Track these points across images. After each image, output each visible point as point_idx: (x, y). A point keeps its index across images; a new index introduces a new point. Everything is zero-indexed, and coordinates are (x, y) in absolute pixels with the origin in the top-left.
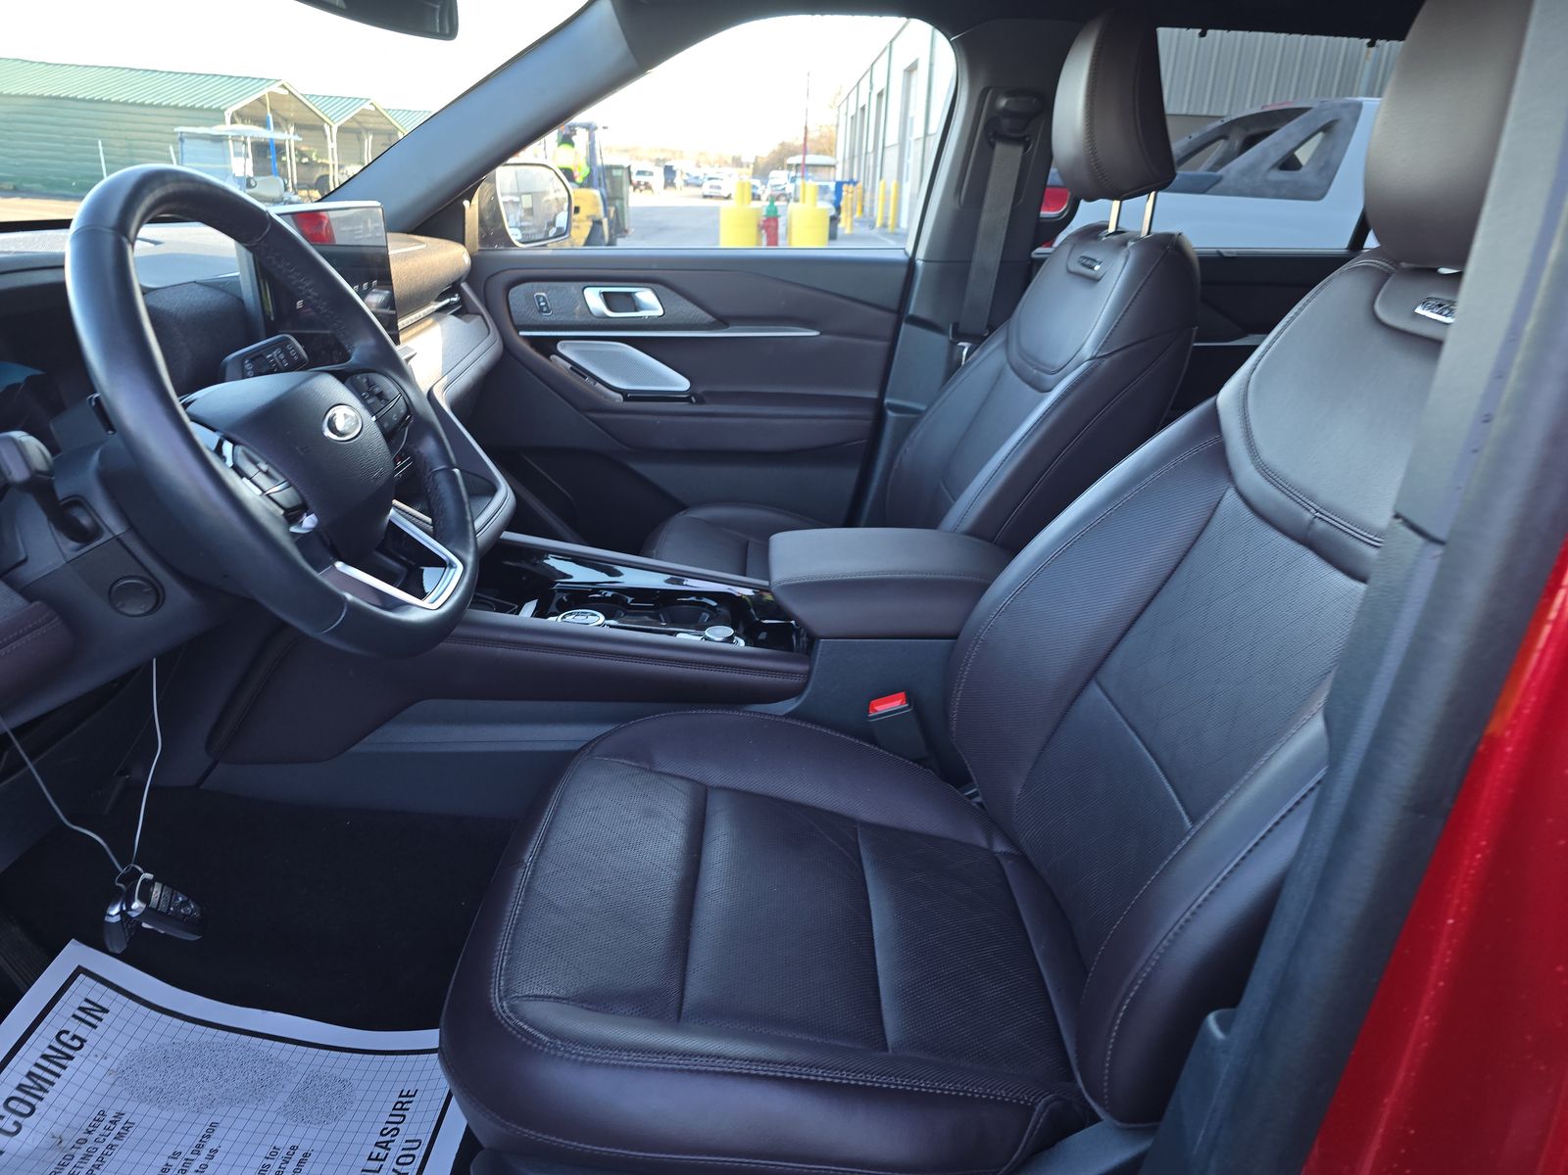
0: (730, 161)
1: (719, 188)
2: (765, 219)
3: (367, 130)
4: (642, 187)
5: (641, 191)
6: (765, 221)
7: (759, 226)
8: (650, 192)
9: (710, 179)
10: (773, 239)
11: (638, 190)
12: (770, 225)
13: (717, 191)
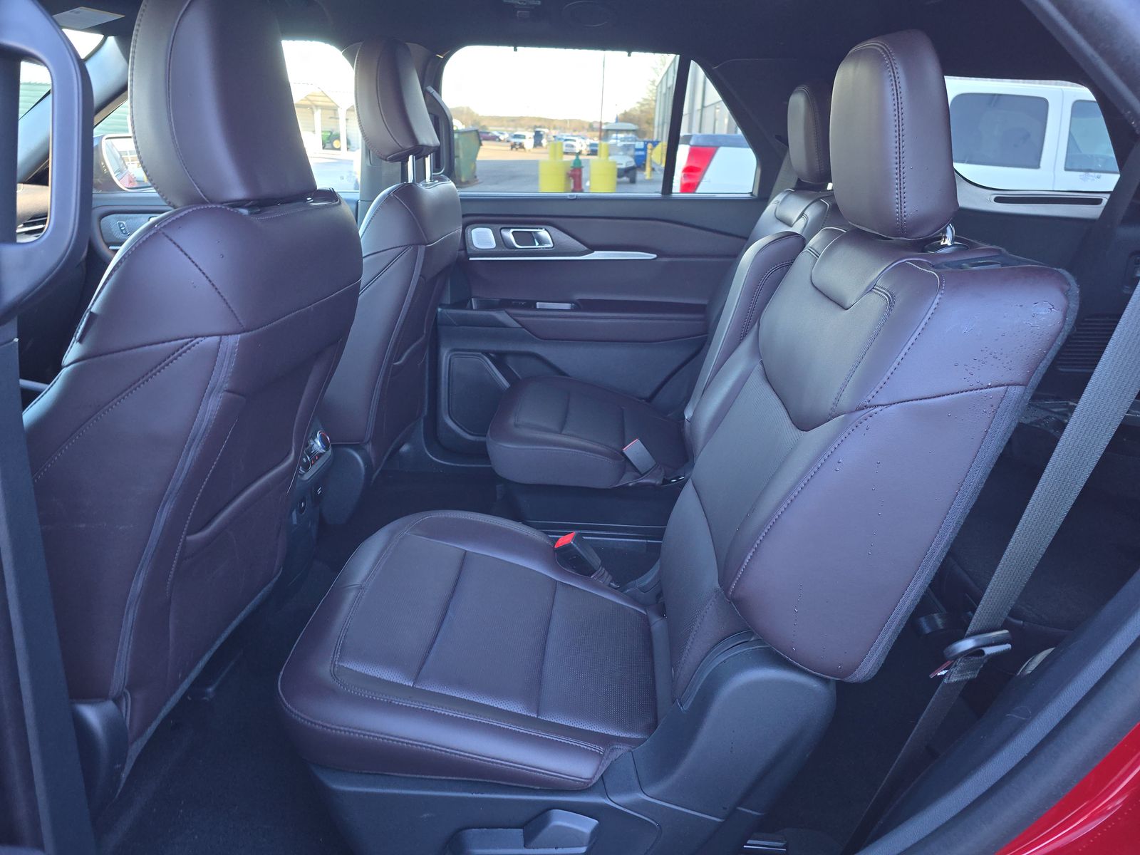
0: (587, 126)
1: (572, 146)
2: (571, 169)
3: (317, 106)
4: (517, 147)
5: (517, 149)
6: (572, 171)
7: (568, 174)
8: (522, 150)
9: (566, 140)
10: (578, 186)
11: (514, 149)
12: (575, 175)
13: (570, 148)
